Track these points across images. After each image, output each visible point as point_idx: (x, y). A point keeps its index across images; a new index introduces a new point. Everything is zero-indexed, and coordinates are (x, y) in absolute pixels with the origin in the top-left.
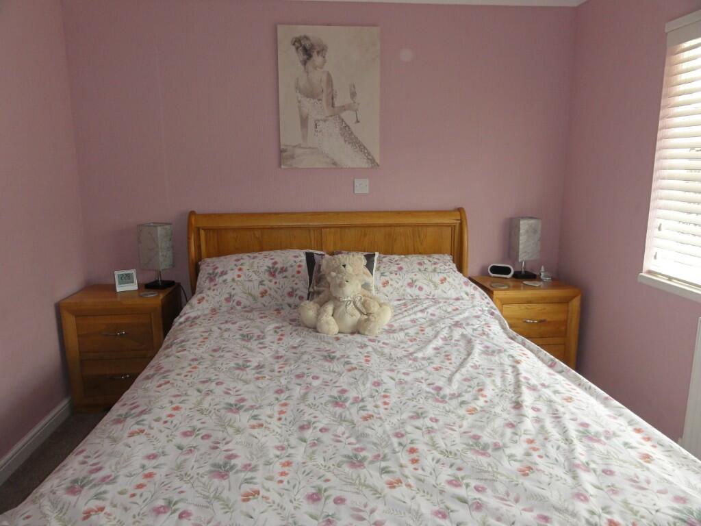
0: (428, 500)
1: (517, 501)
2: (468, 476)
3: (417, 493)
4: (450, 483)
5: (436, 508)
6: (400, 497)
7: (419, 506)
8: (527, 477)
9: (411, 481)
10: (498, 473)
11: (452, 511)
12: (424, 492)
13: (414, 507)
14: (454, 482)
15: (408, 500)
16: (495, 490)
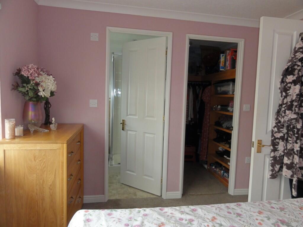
0: (200, 215)
1: (168, 216)
2: (186, 224)
3: (204, 217)
4: (193, 220)
5: (196, 212)
6: (210, 214)
7: (202, 211)
8: (162, 222)
9: (208, 220)
10: (174, 223)
11: (191, 211)
12: (202, 217)
13: (203, 211)
14: (191, 221)
15: (207, 213)
16: (176, 219)
